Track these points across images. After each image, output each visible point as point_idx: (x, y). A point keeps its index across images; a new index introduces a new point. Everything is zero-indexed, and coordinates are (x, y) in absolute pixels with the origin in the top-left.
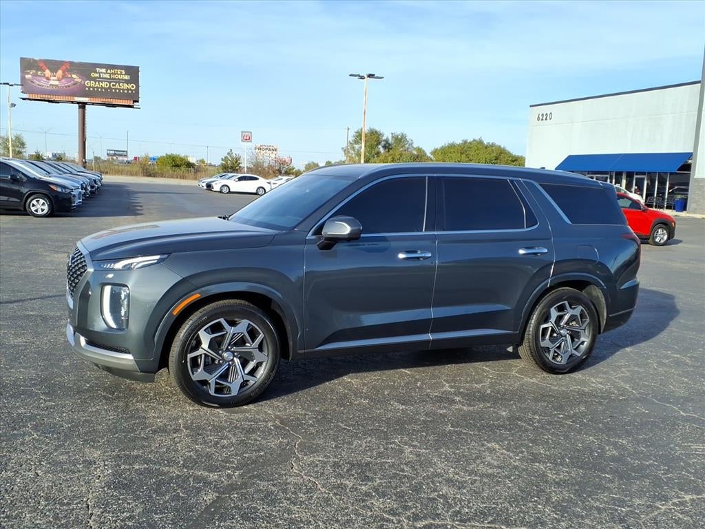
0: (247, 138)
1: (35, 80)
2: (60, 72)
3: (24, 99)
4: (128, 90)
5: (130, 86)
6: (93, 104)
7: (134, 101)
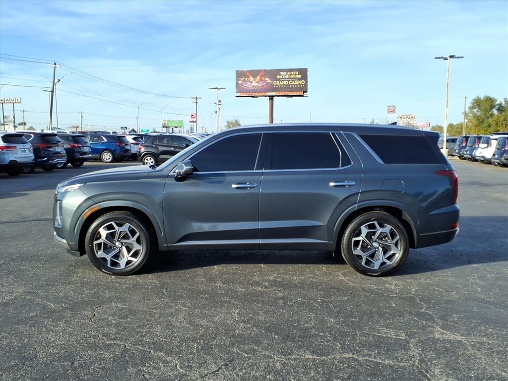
0: (392, 110)
1: (244, 84)
2: (258, 77)
3: (237, 97)
4: (300, 84)
5: (301, 82)
6: (278, 96)
7: (304, 92)
